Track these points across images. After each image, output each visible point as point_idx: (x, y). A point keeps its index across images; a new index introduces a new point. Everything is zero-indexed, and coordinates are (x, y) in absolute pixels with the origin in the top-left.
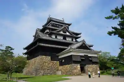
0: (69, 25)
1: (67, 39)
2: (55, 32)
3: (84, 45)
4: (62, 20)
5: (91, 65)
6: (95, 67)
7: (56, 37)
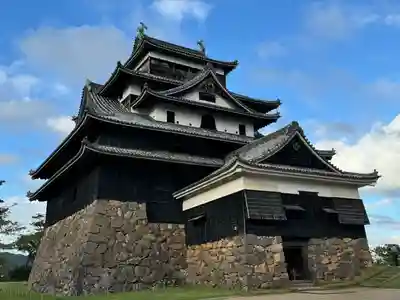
0: (228, 68)
1: (220, 127)
2: (164, 94)
3: (296, 147)
4: (199, 48)
5: (334, 240)
6: (350, 249)
7: (171, 119)
